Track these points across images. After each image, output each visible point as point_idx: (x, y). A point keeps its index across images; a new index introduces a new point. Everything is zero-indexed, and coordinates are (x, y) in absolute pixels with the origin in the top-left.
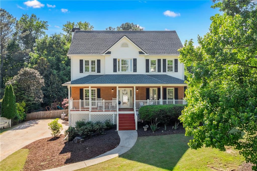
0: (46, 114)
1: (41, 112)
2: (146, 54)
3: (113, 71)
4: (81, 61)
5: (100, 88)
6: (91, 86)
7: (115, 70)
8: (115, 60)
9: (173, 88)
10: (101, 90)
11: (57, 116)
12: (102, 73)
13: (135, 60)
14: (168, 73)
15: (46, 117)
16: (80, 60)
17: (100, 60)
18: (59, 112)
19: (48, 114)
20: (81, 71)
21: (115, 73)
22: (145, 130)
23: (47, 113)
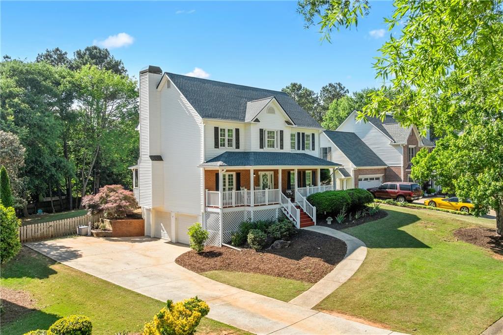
0: (39, 231)
1: (28, 226)
2: (294, 126)
3: (259, 147)
4: (216, 129)
5: (239, 172)
6: (254, 169)
7: (262, 146)
8: (261, 131)
9: (310, 171)
10: (241, 174)
11: (63, 231)
12: (241, 149)
13: (282, 132)
14: (307, 152)
15: (39, 236)
16: (215, 127)
17: (238, 129)
18: (68, 224)
19: (45, 229)
20: (217, 146)
21: (262, 150)
22: (329, 223)
23: (42, 228)
